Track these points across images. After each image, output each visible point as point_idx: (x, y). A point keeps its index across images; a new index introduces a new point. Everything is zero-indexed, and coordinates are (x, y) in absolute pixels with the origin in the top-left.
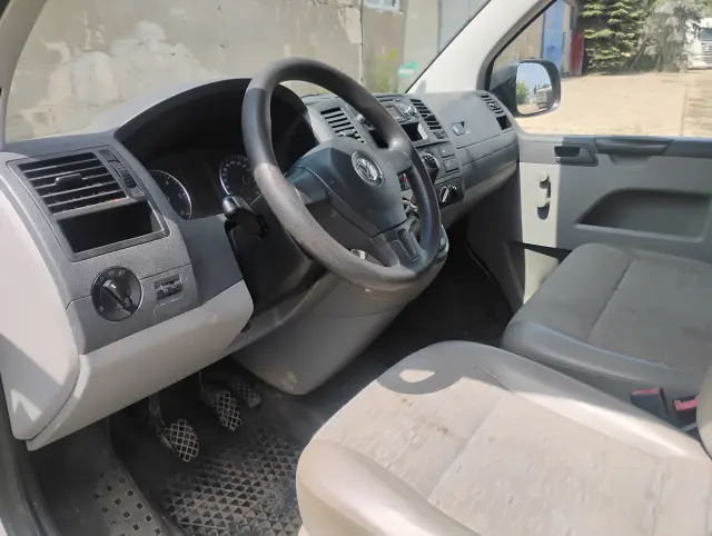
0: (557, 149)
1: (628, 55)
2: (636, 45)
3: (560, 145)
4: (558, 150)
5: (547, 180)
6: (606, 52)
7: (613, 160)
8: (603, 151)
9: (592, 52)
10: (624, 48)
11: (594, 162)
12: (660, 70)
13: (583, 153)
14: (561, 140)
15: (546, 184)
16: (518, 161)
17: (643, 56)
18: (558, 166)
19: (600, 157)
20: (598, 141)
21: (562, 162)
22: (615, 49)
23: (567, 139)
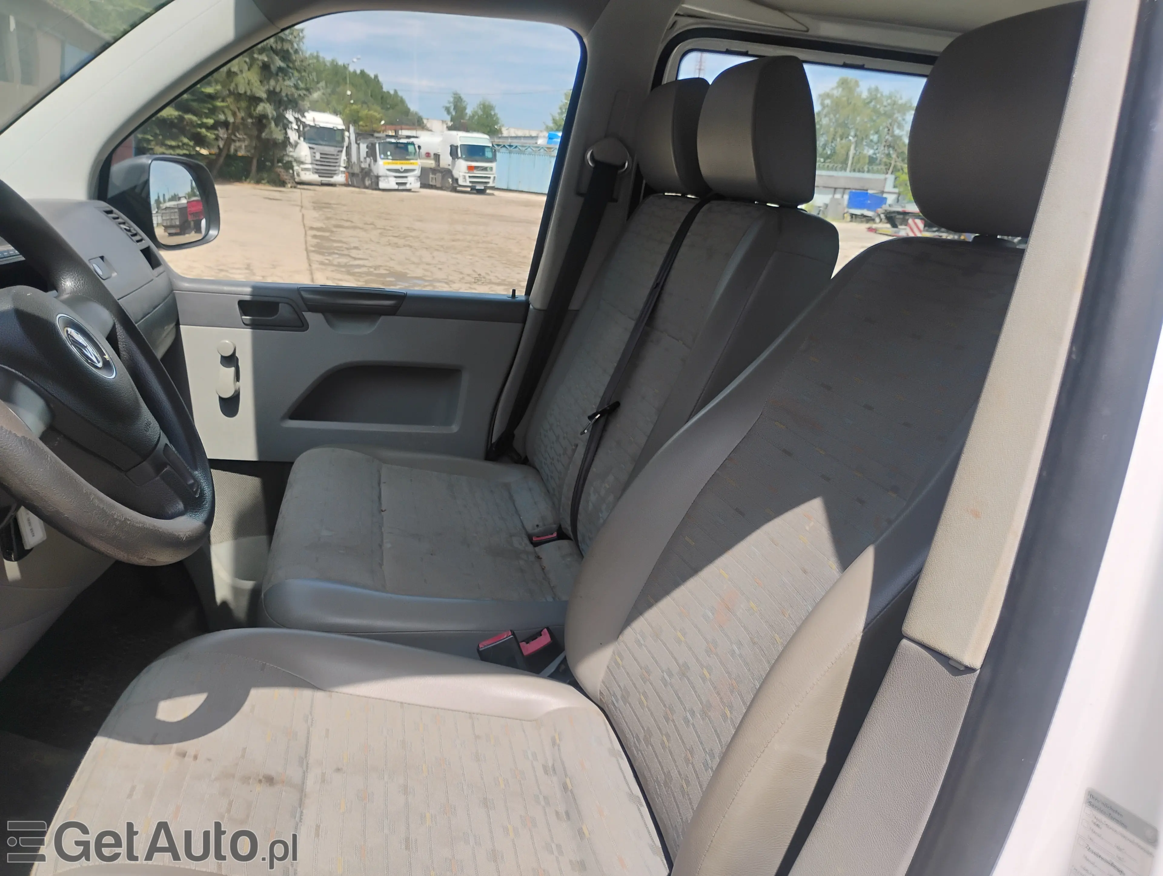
0: (242, 304)
1: (204, 152)
2: (217, 138)
3: (248, 298)
4: (244, 306)
5: (234, 354)
6: (173, 143)
7: (328, 321)
8: (313, 308)
9: (148, 141)
10: (200, 141)
11: (302, 326)
12: (258, 182)
13: (284, 311)
14: (248, 290)
15: (230, 360)
16: (178, 325)
17: (229, 156)
18: (248, 332)
19: (309, 316)
20: (306, 295)
21: (254, 325)
22: (186, 140)
23: (257, 289)
